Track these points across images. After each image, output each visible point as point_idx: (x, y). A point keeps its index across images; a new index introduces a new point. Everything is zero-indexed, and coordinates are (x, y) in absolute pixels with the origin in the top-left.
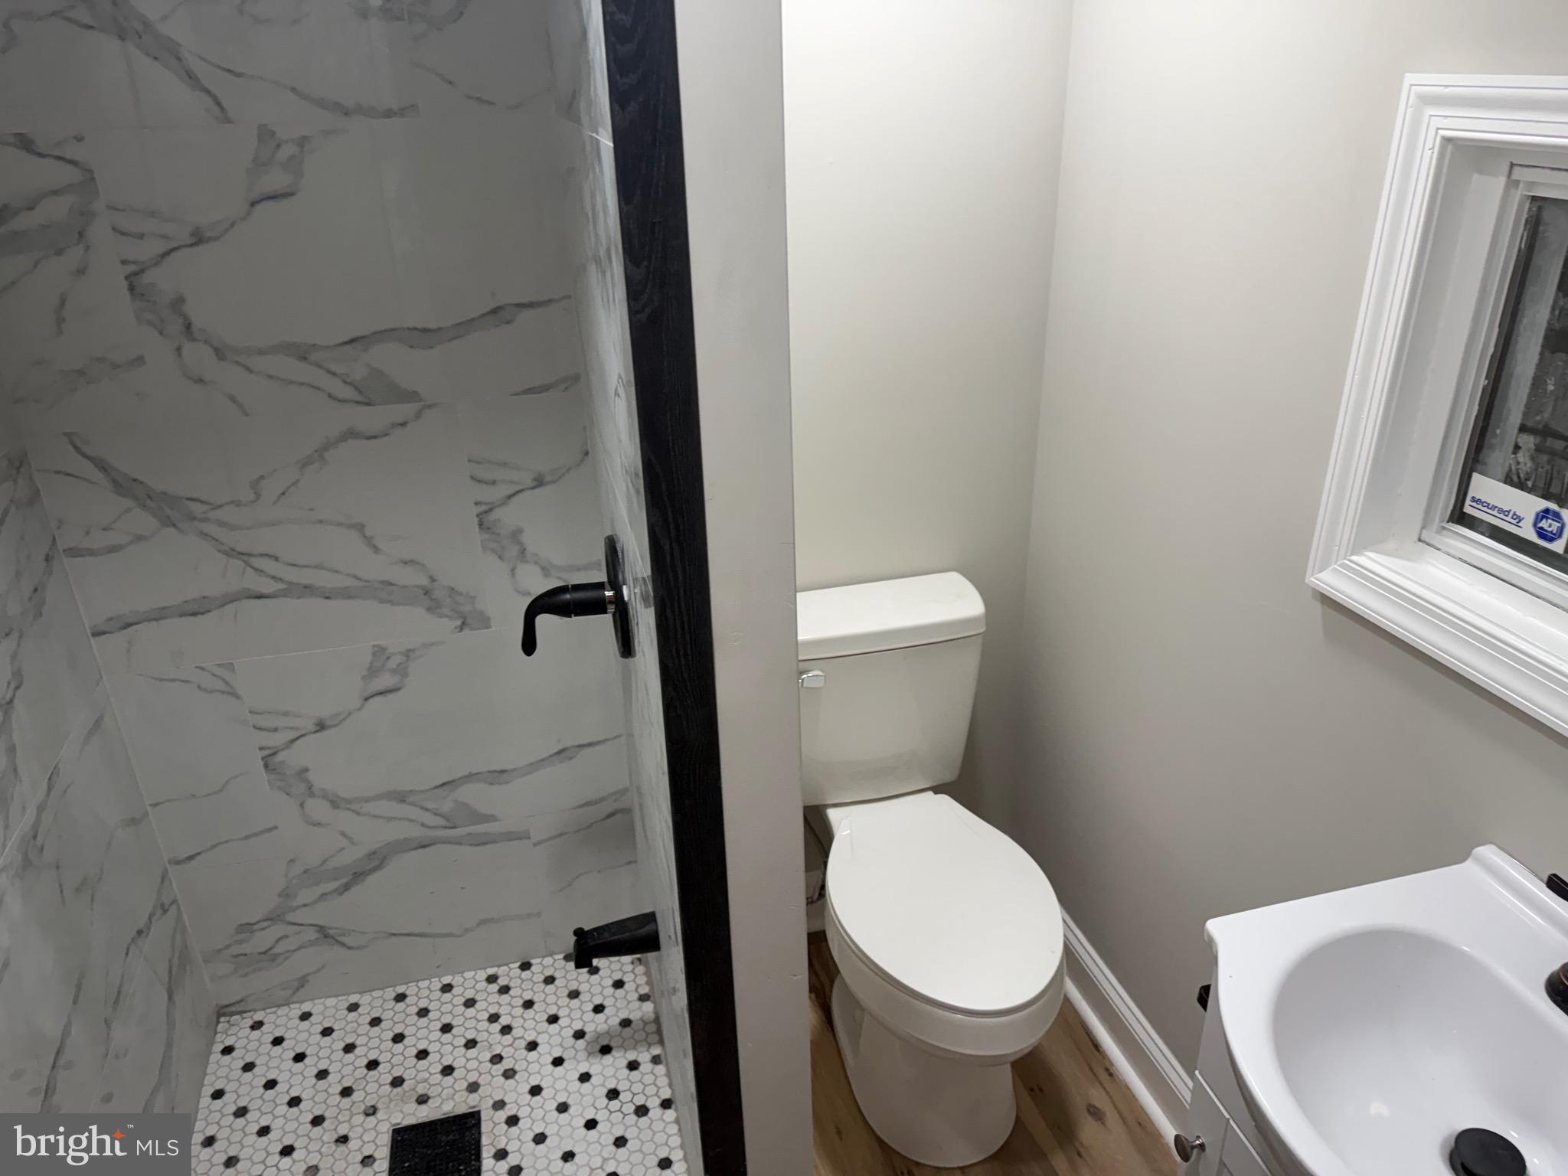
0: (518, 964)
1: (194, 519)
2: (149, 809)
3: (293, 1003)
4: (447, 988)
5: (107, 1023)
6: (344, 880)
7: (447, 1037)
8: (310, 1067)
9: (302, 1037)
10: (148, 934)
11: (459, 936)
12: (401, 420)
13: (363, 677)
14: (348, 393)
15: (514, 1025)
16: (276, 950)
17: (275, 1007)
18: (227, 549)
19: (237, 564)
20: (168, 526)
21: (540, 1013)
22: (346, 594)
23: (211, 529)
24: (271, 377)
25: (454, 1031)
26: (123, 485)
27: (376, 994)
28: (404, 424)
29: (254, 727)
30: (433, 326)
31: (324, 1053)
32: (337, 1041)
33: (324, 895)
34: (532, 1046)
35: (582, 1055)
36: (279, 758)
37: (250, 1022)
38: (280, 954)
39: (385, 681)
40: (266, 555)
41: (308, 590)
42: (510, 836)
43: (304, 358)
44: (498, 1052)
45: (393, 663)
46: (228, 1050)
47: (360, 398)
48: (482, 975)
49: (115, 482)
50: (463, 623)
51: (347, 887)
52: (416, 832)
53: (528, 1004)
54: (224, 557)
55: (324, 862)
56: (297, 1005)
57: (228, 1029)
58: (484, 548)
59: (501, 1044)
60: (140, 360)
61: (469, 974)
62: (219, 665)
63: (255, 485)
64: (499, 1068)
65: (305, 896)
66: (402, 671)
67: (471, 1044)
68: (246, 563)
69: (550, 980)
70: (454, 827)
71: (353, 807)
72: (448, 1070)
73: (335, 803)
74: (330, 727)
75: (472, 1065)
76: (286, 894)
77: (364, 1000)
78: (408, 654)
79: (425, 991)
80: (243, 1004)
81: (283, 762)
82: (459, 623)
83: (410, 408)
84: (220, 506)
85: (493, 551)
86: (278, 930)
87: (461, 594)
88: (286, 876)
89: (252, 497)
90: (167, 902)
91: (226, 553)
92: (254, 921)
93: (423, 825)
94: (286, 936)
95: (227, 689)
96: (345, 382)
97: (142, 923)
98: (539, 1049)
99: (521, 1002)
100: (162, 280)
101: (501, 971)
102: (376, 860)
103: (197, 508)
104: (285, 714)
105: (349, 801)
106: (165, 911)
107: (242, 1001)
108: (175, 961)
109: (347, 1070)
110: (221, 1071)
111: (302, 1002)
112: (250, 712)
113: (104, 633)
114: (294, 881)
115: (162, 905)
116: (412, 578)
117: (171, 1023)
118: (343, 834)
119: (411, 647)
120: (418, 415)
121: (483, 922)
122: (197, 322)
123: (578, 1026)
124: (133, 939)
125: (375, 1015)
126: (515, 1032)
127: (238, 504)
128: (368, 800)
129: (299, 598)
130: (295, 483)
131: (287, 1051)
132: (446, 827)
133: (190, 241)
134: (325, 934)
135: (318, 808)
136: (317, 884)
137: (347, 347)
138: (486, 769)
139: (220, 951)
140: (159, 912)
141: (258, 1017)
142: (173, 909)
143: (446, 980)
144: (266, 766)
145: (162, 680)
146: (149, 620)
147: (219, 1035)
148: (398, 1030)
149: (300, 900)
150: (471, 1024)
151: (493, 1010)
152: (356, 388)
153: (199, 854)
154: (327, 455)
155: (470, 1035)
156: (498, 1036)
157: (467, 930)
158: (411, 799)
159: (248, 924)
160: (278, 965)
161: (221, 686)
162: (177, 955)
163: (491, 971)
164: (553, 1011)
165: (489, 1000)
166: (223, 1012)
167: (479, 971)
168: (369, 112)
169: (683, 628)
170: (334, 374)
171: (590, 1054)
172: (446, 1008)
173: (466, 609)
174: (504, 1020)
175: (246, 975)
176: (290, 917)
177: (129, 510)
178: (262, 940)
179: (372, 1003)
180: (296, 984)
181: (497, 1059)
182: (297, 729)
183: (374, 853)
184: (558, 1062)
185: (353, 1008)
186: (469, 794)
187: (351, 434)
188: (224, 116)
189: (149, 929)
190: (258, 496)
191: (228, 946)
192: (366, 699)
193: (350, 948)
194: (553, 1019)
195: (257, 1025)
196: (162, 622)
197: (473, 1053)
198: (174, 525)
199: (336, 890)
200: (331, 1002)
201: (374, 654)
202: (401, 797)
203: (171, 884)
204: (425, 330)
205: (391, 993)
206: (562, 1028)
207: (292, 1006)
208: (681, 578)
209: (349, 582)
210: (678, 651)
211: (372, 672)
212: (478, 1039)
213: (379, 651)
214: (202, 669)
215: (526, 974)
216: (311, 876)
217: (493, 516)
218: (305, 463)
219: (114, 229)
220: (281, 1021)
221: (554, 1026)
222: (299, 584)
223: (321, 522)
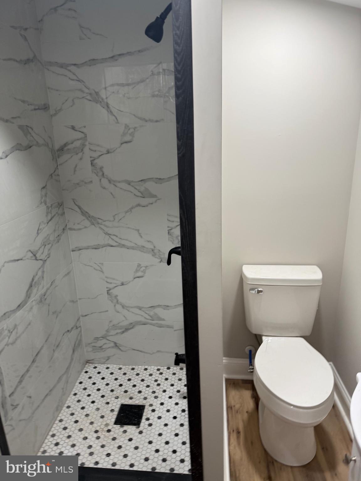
0: (166, 367)
1: (99, 224)
2: (78, 300)
3: (106, 364)
4: (146, 369)
5: (54, 351)
6: (123, 330)
7: (142, 383)
8: (105, 382)
9: (105, 373)
10: (70, 332)
11: (151, 354)
12: (151, 202)
13: (134, 272)
14: (139, 194)
15: (161, 384)
16: (103, 347)
17: (101, 364)
18: (105, 232)
19: (107, 237)
20: (92, 225)
21: (169, 382)
22: (133, 248)
23: (102, 227)
24: (121, 188)
25: (144, 382)
26: (84, 213)
27: (127, 366)
28: (152, 204)
29: (106, 281)
30: (162, 178)
31: (110, 379)
32: (114, 377)
33: (117, 333)
34: (164, 391)
35: (178, 397)
36: (111, 291)
37: (93, 366)
38: (104, 348)
39: (140, 274)
40: (115, 235)
41: (123, 246)
42: (168, 327)
43: (129, 184)
44: (154, 390)
45: (142, 269)
46: (86, 372)
47: (142, 196)
48: (156, 368)
49: (82, 212)
50: (161, 260)
51: (123, 332)
52: (143, 320)
53: (167, 379)
54: (104, 235)
55: (119, 323)
56: (106, 365)
57: (88, 367)
58: (169, 240)
59: (156, 388)
60: (91, 182)
61: (153, 367)
62: (100, 263)
63: (114, 216)
64: (154, 395)
65: (113, 332)
66: (144, 272)
67: (148, 386)
68: (110, 237)
69: (174, 374)
70: (153, 320)
71: (128, 309)
72: (140, 392)
73: (123, 307)
74: (125, 285)
75: (147, 392)
76: (107, 331)
77: (123, 367)
78: (146, 267)
79: (139, 369)
80: (93, 361)
81: (112, 292)
82: (160, 260)
83: (154, 199)
84: (105, 221)
85: (171, 241)
86: (104, 341)
87: (161, 252)
88: (108, 325)
89: (113, 219)
90: (78, 327)
91: (105, 233)
92: (99, 337)
93: (145, 318)
94: (106, 344)
95: (101, 270)
96: (139, 191)
97: (69, 328)
98: (166, 392)
99: (165, 378)
100: (98, 162)
101: (162, 368)
102: (131, 326)
103: (100, 221)
104: (114, 279)
105: (127, 307)
106: (77, 328)
107: (93, 360)
108: (77, 343)
109: (114, 385)
110: (83, 377)
111: (108, 364)
112: (106, 277)
113: (74, 251)
114: (110, 328)
115: (76, 326)
116: (150, 246)
117: (72, 359)
118: (124, 317)
119: (147, 265)
120: (156, 201)
121: (158, 351)
122: (106, 173)
123: (179, 389)
124: (66, 332)
125: (125, 372)
126: (161, 386)
127: (110, 221)
128: (132, 307)
129: (121, 248)
130: (124, 217)
131: (100, 376)
132: (151, 320)
133: (106, 153)
134: (116, 345)
135: (119, 307)
136: (116, 329)
137: (140, 182)
138: (163, 304)
139: (89, 344)
140: (75, 328)
141: (96, 365)
142: (79, 329)
143: (146, 367)
144: (108, 293)
145: (86, 265)
146: (85, 249)
147: (85, 368)
148: (130, 377)
149: (111, 334)
150: (150, 381)
151: (156, 378)
152: (141, 193)
153: (88, 315)
154: (132, 210)
155: (148, 384)
156: (156, 386)
157: (153, 353)
158: (143, 309)
159: (98, 338)
160: (103, 351)
161: (99, 269)
162: (78, 341)
163: (159, 367)
164: (173, 383)
165: (156, 375)
166: (88, 362)
167: (155, 367)
168: (151, 121)
169: (188, 246)
170: (136, 189)
171: (180, 398)
172: (144, 375)
173: (162, 256)
174: (159, 382)
175: (95, 352)
176: (108, 338)
177: (84, 220)
178: (100, 343)
179: (126, 369)
180: (107, 358)
181: (154, 392)
182: (116, 284)
183: (132, 323)
184: (170, 397)
185: (120, 369)
186: (159, 311)
187: (139, 205)
188: (118, 122)
189: (71, 331)
190: (114, 219)
191: (91, 343)
192: (135, 278)
193: (122, 351)
194: (172, 385)
195: (95, 368)
196: (88, 250)
197: (148, 389)
198: (94, 225)
199: (120, 333)
200: (115, 366)
201: (138, 266)
202: (140, 308)
203: (80, 322)
204: (160, 179)
205: (131, 367)
206: (174, 388)
207: (105, 365)
208: (187, 231)
209: (133, 245)
210: (186, 252)
211: (137, 271)
212: (150, 385)
213: (139, 265)
214: (96, 264)
215: (168, 371)
216: (115, 327)
217: (172, 231)
218: (126, 212)
219: (89, 149)
220: (101, 368)
221: (172, 387)
222: (121, 244)
223: (129, 228)
